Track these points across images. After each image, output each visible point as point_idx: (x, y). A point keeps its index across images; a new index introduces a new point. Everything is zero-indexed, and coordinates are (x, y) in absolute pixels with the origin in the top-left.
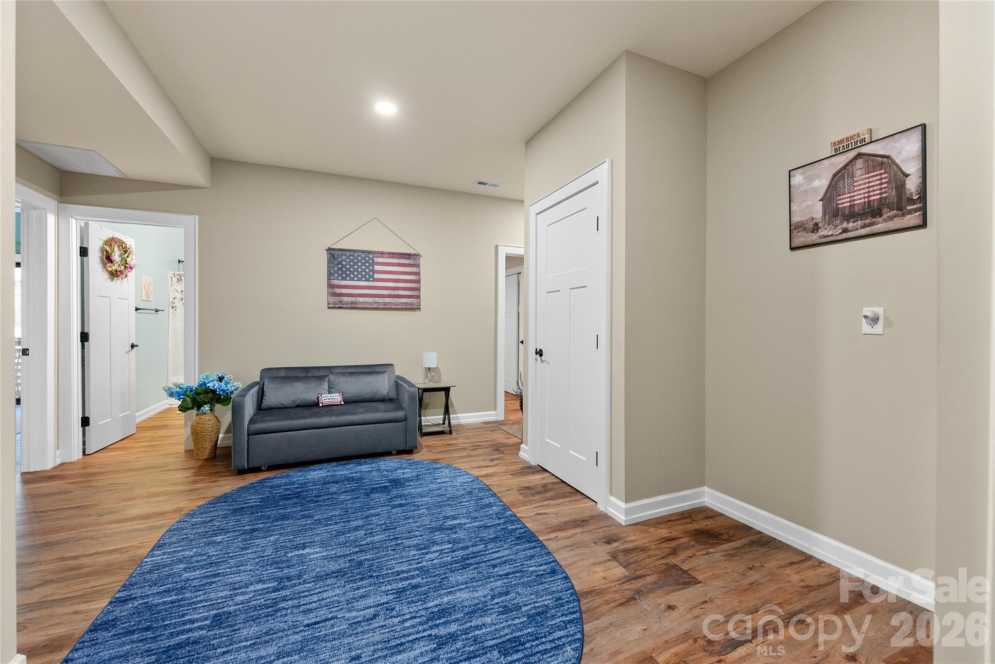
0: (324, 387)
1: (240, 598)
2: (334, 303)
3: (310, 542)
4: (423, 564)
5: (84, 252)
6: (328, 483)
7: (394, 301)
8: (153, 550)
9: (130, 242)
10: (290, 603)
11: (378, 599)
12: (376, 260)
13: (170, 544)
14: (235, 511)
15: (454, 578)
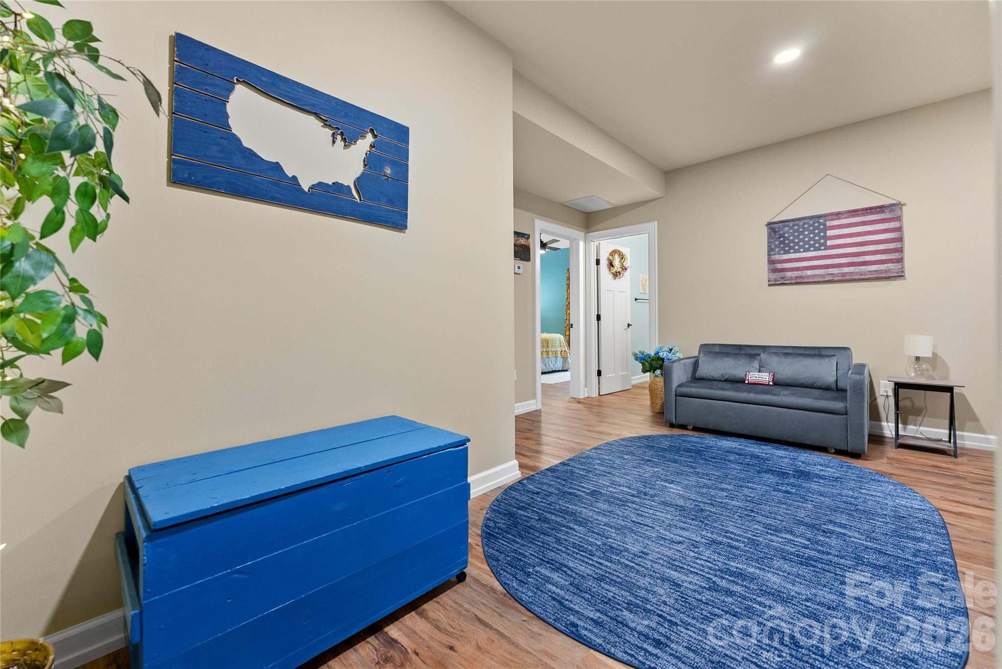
0: (753, 365)
1: (612, 489)
2: (776, 280)
3: (678, 482)
4: (759, 539)
5: (598, 262)
6: (732, 453)
7: (856, 271)
8: (592, 449)
9: (625, 251)
10: (634, 506)
11: (693, 536)
12: (829, 224)
13: (602, 449)
14: (648, 446)
15: (777, 563)
